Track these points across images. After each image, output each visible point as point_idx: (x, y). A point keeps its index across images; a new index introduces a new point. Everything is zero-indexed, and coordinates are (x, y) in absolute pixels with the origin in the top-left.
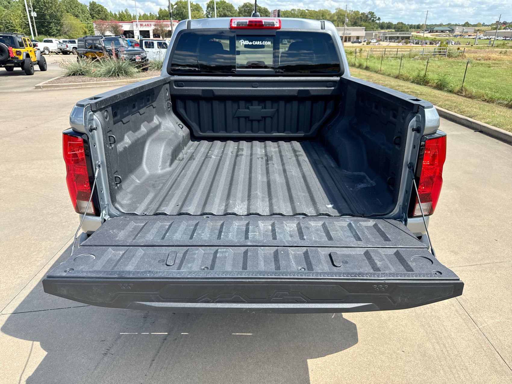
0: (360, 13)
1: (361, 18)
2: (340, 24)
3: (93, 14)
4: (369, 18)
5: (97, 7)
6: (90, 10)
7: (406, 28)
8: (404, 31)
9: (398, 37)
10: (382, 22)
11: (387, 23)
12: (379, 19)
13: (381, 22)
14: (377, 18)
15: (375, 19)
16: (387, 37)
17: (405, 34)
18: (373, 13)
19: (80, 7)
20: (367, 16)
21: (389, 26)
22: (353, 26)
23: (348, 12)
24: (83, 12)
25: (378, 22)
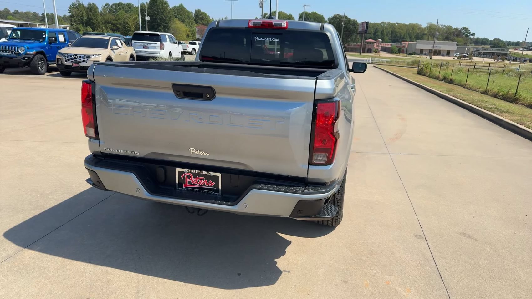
0: (453, 28)
1: (453, 32)
2: (430, 38)
3: (197, 20)
4: (462, 33)
5: (201, 14)
6: (195, 16)
7: (503, 45)
8: (500, 47)
9: (493, 54)
10: (477, 38)
11: (482, 38)
12: (473, 34)
13: (475, 37)
14: (472, 33)
15: (469, 35)
16: (481, 52)
17: (502, 50)
18: (468, 28)
19: (187, 13)
20: (460, 31)
21: (484, 42)
22: (445, 41)
23: (440, 26)
24: (189, 18)
25: (472, 37)
